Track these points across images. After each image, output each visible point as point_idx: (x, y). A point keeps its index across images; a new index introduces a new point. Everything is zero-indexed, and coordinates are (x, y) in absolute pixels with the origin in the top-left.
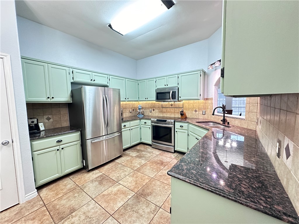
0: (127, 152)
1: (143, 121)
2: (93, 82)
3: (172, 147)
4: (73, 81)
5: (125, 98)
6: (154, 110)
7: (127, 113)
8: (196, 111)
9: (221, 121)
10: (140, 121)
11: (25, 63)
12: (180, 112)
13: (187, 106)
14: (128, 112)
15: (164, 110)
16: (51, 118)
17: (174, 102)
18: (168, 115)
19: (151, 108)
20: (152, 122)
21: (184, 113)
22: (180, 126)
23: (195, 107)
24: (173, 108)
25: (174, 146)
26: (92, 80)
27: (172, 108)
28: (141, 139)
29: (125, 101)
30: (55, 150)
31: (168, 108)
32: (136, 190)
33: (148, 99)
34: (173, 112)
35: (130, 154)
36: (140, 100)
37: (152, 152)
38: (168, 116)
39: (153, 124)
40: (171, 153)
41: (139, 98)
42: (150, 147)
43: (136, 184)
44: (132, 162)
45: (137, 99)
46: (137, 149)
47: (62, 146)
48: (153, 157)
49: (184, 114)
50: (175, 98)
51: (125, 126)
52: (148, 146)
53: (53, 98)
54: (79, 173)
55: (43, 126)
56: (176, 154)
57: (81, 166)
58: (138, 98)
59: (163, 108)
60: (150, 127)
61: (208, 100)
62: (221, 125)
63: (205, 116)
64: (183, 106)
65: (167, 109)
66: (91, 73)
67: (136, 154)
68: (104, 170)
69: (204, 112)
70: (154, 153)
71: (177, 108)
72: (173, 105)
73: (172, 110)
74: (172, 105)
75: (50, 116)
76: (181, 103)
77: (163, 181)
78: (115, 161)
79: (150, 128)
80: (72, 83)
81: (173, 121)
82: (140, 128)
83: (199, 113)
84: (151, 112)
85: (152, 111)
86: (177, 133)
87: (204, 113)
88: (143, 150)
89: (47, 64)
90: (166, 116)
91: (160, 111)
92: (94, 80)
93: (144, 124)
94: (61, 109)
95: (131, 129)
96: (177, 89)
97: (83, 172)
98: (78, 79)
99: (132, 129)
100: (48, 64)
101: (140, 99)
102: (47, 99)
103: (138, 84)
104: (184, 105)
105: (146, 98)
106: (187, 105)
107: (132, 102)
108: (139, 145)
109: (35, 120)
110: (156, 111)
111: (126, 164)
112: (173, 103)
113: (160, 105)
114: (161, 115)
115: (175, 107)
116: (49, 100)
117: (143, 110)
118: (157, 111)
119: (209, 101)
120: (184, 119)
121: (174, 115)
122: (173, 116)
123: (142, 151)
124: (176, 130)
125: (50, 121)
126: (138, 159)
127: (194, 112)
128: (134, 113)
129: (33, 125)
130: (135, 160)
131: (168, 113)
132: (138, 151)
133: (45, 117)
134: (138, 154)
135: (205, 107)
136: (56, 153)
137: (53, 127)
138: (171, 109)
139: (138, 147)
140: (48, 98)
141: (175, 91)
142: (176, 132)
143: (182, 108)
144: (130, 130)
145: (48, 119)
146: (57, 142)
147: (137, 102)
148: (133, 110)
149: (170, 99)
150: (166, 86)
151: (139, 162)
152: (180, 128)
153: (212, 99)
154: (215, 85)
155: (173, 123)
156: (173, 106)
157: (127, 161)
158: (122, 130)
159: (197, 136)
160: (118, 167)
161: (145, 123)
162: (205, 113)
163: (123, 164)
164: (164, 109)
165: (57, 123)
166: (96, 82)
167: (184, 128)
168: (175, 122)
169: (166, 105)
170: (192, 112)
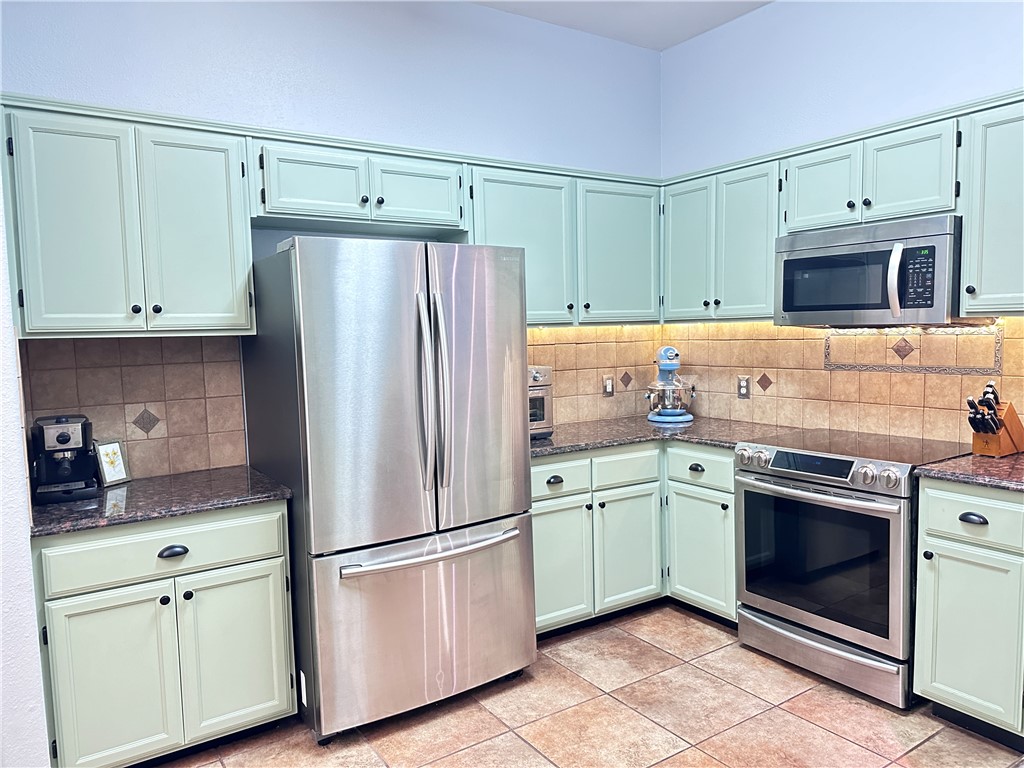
0: (568, 651)
1: (682, 456)
2: (370, 212)
3: (892, 668)
4: (262, 215)
5: (571, 307)
6: (765, 382)
7: (584, 401)
10: (664, 451)
11: (35, 130)
12: (971, 404)
14: (590, 389)
15: (843, 383)
16: (158, 420)
17: (925, 327)
18: (873, 424)
19: (748, 368)
20: (744, 466)
21: (1002, 415)
22: (965, 518)
24: (916, 370)
25: (909, 662)
26: (365, 200)
27: (903, 369)
28: (665, 573)
29: (570, 324)
30: (154, 599)
31: (870, 368)
33: (724, 309)
34: (915, 399)
35: (581, 667)
36: (669, 316)
37: (736, 681)
38: (873, 430)
39: (750, 480)
40: (883, 712)
41: (661, 301)
42: (723, 637)
44: (583, 728)
45: (652, 311)
46: (634, 642)
47: (185, 583)
48: (737, 718)
49: (1000, 424)
50: (927, 301)
51: (556, 481)
52: (710, 631)
53: (157, 310)
54: (276, 746)
55: (120, 461)
56: (918, 726)
57: (284, 706)
58: (654, 301)
59: (832, 367)
60: (730, 500)
64: (998, 361)
65: (865, 375)
66: (363, 157)
67: (623, 673)
68: (408, 754)
70: (748, 685)
71: (941, 370)
72: (916, 353)
73: (908, 387)
74: (902, 350)
75: (153, 409)
76: (984, 334)
78: (483, 703)
79: (725, 507)
80: (258, 224)
81: (899, 472)
82: (664, 502)
84: (741, 396)
85: (756, 389)
86: (932, 568)
88: (677, 653)
89: (133, 126)
90: (853, 427)
91: (812, 392)
92: (381, 202)
93: (687, 474)
94: (209, 370)
95: (596, 506)
96: (949, 228)
97: (297, 745)
98: (288, 201)
99: (602, 505)
100: (138, 126)
101: (671, 311)
102: (132, 318)
103: (661, 210)
104: (1009, 352)
105: (706, 304)
107: (619, 327)
108: (657, 616)
109: (75, 431)
110: (783, 386)
111: (542, 734)
112: (912, 334)
113: (813, 348)
114: (819, 420)
115: (930, 363)
116: (139, 322)
117: (692, 380)
118: (790, 389)
120: (1005, 465)
121: (918, 423)
122: (908, 429)
123: (666, 660)
124: (931, 540)
125: (153, 433)
126: (629, 718)
128: (629, 401)
129: (68, 455)
130: (605, 720)
131: (874, 411)
132: (642, 654)
133: (133, 411)
134: (637, 676)
136: (156, 617)
137: (166, 465)
138: (896, 377)
139: (646, 629)
140: (136, 310)
141: (932, 249)
142: (928, 556)
143: (985, 372)
144: (590, 507)
145: (146, 423)
146: (160, 555)
147: (650, 327)
148: (626, 379)
149: (885, 304)
150: (860, 214)
151: (634, 738)
152: (960, 529)
155: (904, 491)
156: (913, 359)
157: (557, 715)
158: (536, 508)
160: (490, 748)
161: (696, 469)
163: (523, 732)
164: (840, 375)
165: (186, 448)
166: (387, 211)
167: (991, 534)
168: (922, 482)
169: (862, 348)
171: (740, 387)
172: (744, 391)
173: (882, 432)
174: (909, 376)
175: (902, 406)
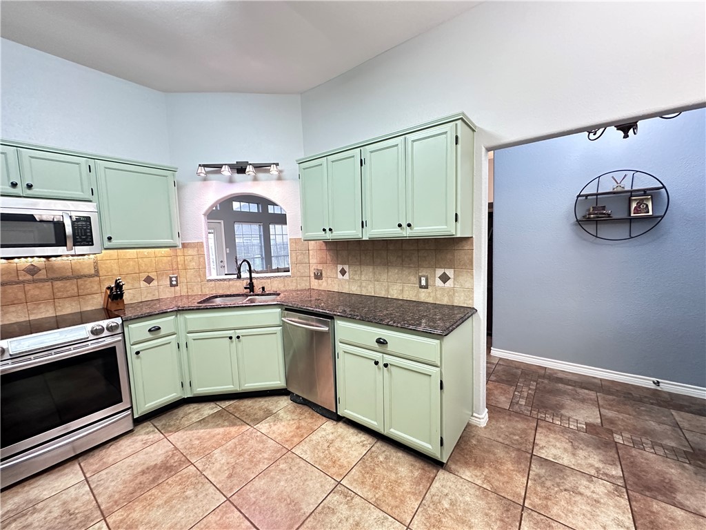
3: (128, 412)
8: (149, 280)
13: (115, 267)
22: (150, 330)
23: (143, 268)
24: (44, 281)
25: (131, 408)
27: (34, 281)
34: (46, 296)
62: (252, 296)
63: (177, 288)
64: (97, 271)
69: (174, 279)
71: (67, 278)
72: (43, 271)
73: (39, 291)
74: (33, 270)
76: (87, 259)
77: (259, 469)
83: (161, 283)
87: (174, 283)
104: (102, 266)
112: (37, 262)
115: (54, 276)
121: (50, 307)
124: (134, 347)
127: (143, 284)
135: (175, 267)
138: (28, 287)
141: (89, 218)
142: (138, 353)
143: (90, 276)
149: (62, 244)
152: (149, 336)
154: (204, 215)
155: (119, 330)
156: (41, 275)
159: (230, 333)
162: (177, 281)
167: (163, 332)
168: (125, 323)
170: (136, 285)
173: (22, 319)
174: (40, 284)
175: (36, 301)
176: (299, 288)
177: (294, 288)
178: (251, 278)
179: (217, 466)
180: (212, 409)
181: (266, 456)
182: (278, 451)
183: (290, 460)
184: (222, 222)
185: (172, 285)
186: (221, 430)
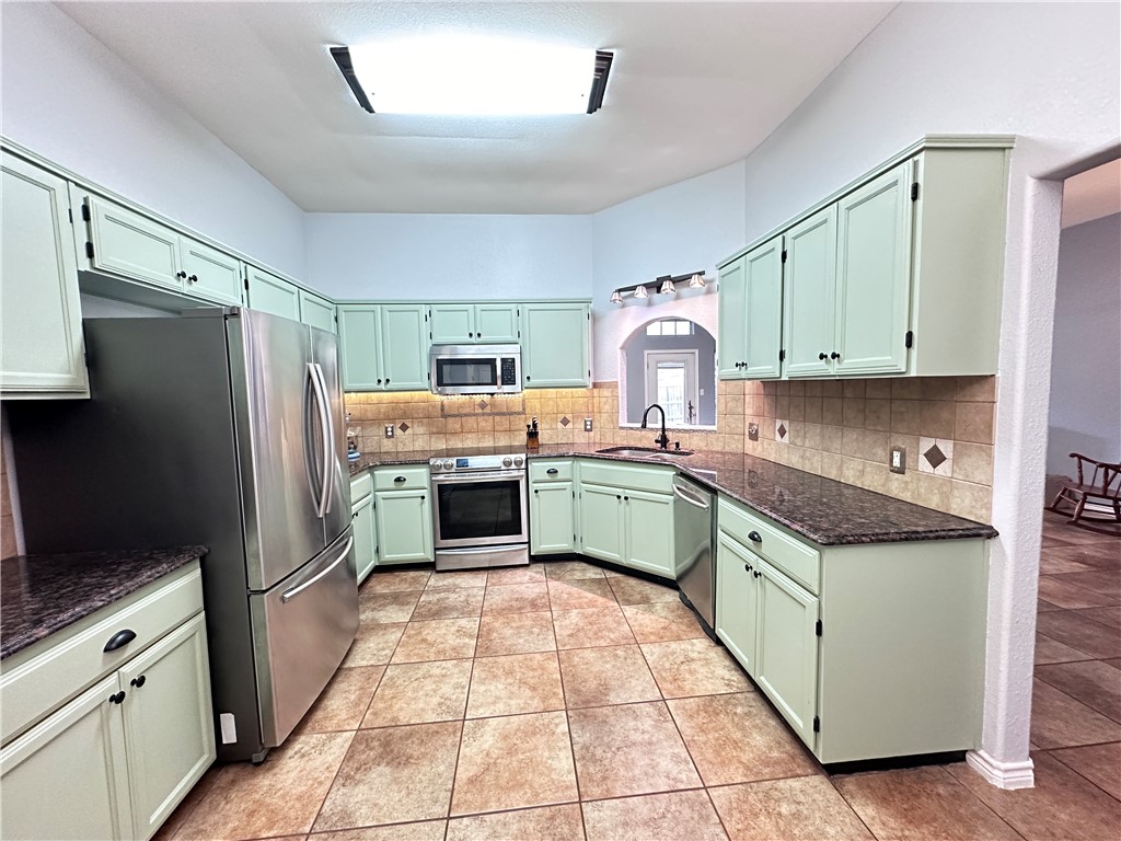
1: (385, 474)
2: (183, 288)
3: (524, 546)
4: (88, 269)
6: (404, 428)
8: (565, 422)
9: (657, 441)
10: (373, 475)
12: (529, 426)
13: (538, 406)
15: (453, 424)
19: (393, 420)
20: (436, 471)
22: (549, 472)
23: (560, 409)
24: (489, 415)
25: (529, 543)
27: (483, 414)
28: (379, 551)
30: (101, 705)
31: (466, 415)
32: (557, 702)
33: (391, 385)
34: (490, 428)
35: (374, 620)
37: (456, 586)
38: (470, 445)
40: (522, 569)
43: (534, 689)
44: (424, 640)
46: (382, 596)
47: (133, 669)
48: (480, 598)
50: (512, 382)
56: (538, 568)
59: (445, 415)
60: (425, 493)
61: (600, 387)
62: (660, 452)
63: (592, 434)
64: (524, 409)
65: (464, 419)
67: (401, 610)
69: (588, 423)
70: (463, 585)
71: (503, 414)
72: (489, 407)
73: (486, 423)
74: (483, 405)
76: (517, 397)
77: (597, 643)
79: (422, 498)
82: (374, 507)
83: (576, 426)
84: (388, 437)
85: (398, 432)
86: (538, 496)
87: (588, 427)
88: (413, 589)
90: (460, 446)
91: (435, 430)
92: (193, 278)
93: (393, 485)
98: (115, 260)
99: (357, 515)
103: (336, 320)
104: (528, 404)
105: (380, 381)
106: (536, 404)
108: (374, 579)
110: (417, 429)
111: (409, 655)
112: (486, 398)
113: (434, 406)
114: (439, 444)
115: (495, 411)
118: (420, 430)
119: (606, 392)
121: (491, 438)
123: (411, 595)
124: (535, 485)
126: (438, 624)
127: (560, 425)
130: (428, 631)
131: (470, 436)
132: (397, 599)
134: (411, 607)
135: (591, 409)
138: (480, 419)
141: (514, 359)
142: (535, 491)
143: (519, 414)
146: (106, 650)
149: (494, 383)
150: (474, 339)
151: (453, 629)
152: (547, 477)
153: (614, 385)
154: (621, 348)
155: (523, 466)
156: (488, 410)
157: (401, 644)
159: (619, 491)
160: (391, 679)
161: (398, 480)
162: (591, 425)
163: (397, 661)
164: (450, 420)
166: (198, 289)
167: (560, 476)
168: (530, 460)
169: (461, 406)
170: (554, 426)
171: (387, 432)
172: (390, 434)
173: (475, 446)
174: (486, 417)
175: (483, 432)
176: (727, 449)
177: (720, 449)
178: (664, 429)
179: (567, 622)
180: (596, 574)
181: (612, 636)
182: (626, 639)
183: (631, 652)
184: (697, 351)
185: (586, 430)
186: (590, 595)
